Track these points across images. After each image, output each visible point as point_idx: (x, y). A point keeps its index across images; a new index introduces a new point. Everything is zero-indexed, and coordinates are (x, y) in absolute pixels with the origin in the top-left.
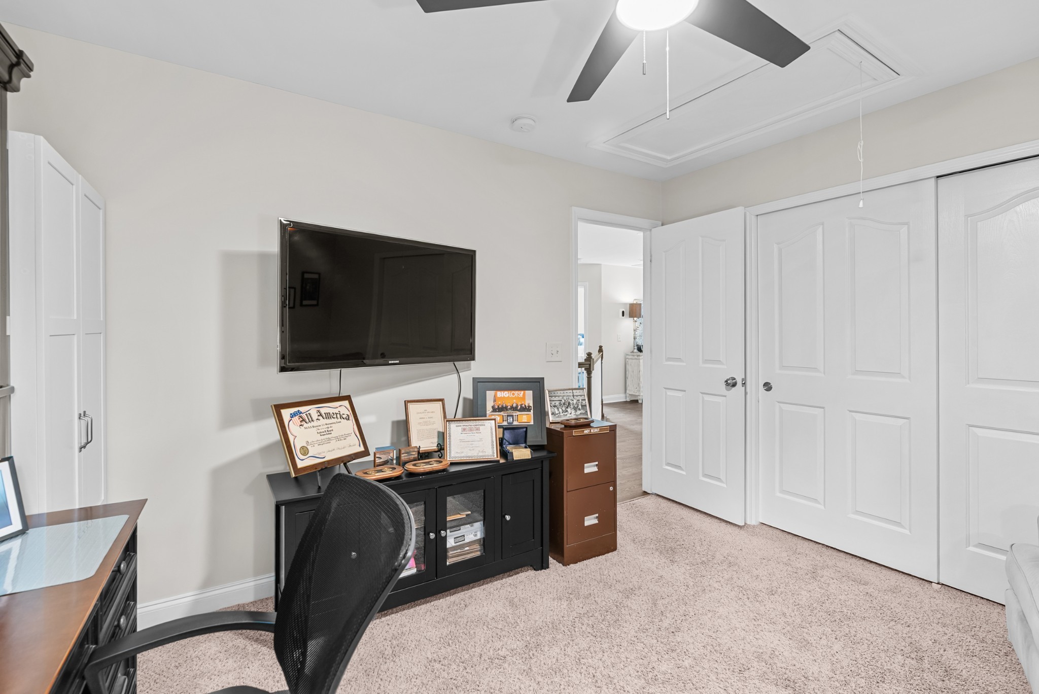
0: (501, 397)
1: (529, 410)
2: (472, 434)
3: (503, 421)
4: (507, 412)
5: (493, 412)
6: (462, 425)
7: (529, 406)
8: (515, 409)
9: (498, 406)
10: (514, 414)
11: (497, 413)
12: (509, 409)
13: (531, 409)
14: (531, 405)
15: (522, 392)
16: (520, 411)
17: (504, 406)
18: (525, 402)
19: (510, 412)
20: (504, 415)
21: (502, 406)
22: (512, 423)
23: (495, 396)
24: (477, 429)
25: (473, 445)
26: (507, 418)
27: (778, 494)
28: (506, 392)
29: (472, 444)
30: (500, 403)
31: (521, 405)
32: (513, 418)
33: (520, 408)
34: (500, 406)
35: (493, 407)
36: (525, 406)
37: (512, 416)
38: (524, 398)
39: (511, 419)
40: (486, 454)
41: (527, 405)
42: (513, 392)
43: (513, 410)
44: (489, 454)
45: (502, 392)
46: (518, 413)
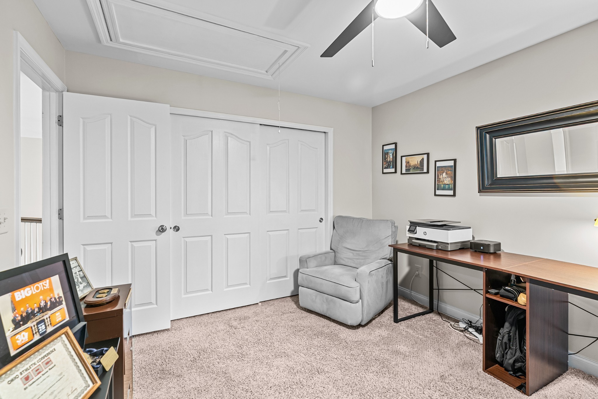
0: (22, 299)
1: (60, 303)
2: (43, 377)
3: (33, 334)
4: (36, 318)
5: (15, 329)
6: (18, 373)
7: (60, 298)
8: (42, 310)
9: (21, 316)
10: (45, 318)
11: (23, 328)
12: (37, 312)
13: (62, 300)
14: (61, 295)
15: (47, 281)
16: (51, 309)
17: (30, 312)
18: (54, 294)
19: (39, 317)
20: (32, 325)
21: (27, 313)
22: (46, 331)
23: (12, 302)
24: (47, 363)
25: (55, 393)
26: (38, 327)
27: (183, 296)
28: (27, 289)
29: (52, 393)
30: (22, 309)
31: (50, 300)
32: (45, 324)
33: (51, 305)
34: (24, 314)
35: (14, 321)
36: (55, 299)
37: (43, 321)
38: (51, 290)
39: (44, 327)
40: (79, 390)
41: (57, 297)
42: (36, 285)
43: (43, 312)
44: (82, 388)
45: (22, 291)
46: (50, 313)
